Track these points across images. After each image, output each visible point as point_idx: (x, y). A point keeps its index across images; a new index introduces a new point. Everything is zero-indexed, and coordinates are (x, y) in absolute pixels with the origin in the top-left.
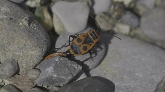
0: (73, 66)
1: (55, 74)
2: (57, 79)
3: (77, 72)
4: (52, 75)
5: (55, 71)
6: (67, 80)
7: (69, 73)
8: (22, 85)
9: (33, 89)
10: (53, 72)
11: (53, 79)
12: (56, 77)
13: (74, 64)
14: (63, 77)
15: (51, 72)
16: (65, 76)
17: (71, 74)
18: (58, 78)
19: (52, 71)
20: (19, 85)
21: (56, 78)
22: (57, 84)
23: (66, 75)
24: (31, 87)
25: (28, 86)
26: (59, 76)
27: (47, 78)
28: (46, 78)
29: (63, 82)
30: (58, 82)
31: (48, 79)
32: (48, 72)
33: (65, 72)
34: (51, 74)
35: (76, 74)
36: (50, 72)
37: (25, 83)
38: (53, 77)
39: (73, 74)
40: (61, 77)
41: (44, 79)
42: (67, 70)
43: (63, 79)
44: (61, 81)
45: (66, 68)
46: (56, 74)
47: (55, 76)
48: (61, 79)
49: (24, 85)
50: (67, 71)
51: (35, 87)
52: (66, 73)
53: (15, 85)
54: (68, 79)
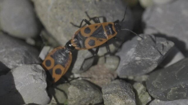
0: (162, 43)
1: (138, 56)
2: (142, 63)
3: (167, 50)
4: (134, 58)
5: (138, 52)
6: (154, 61)
7: (156, 52)
8: (99, 79)
9: (113, 82)
10: (135, 55)
11: (137, 64)
12: (140, 60)
13: (162, 41)
14: (149, 58)
15: (133, 55)
16: (151, 57)
17: (159, 53)
18: (143, 60)
19: (134, 53)
20: (95, 79)
21: (140, 62)
22: (145, 71)
23: (152, 55)
24: (110, 80)
25: (106, 79)
26: (143, 58)
27: (129, 64)
28: (127, 64)
29: (151, 65)
30: (146, 68)
31: (131, 64)
32: (129, 56)
33: (150, 52)
34: (132, 57)
35: (166, 52)
36: (131, 55)
37: (102, 76)
38: (136, 61)
39: (162, 53)
40: (146, 58)
41: (125, 65)
42: (153, 48)
43: (150, 61)
44: (148, 64)
45: (152, 47)
46: (140, 56)
47: (138, 58)
48: (148, 62)
49: (101, 78)
50: (154, 50)
51: (116, 79)
52: (152, 53)
53: (89, 79)
54: (156, 59)
